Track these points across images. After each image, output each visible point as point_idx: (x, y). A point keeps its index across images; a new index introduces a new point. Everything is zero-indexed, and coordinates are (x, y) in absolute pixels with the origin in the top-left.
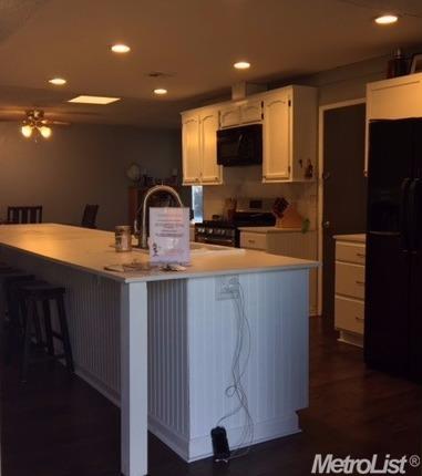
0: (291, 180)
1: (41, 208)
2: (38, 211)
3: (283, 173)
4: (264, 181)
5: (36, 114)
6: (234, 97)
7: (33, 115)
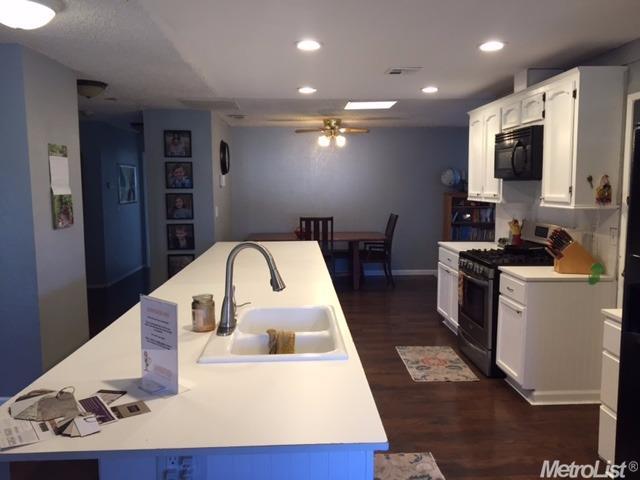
0: (572, 207)
1: (331, 219)
2: (329, 222)
3: (563, 196)
4: (542, 204)
5: (333, 123)
6: (517, 89)
7: (329, 125)
